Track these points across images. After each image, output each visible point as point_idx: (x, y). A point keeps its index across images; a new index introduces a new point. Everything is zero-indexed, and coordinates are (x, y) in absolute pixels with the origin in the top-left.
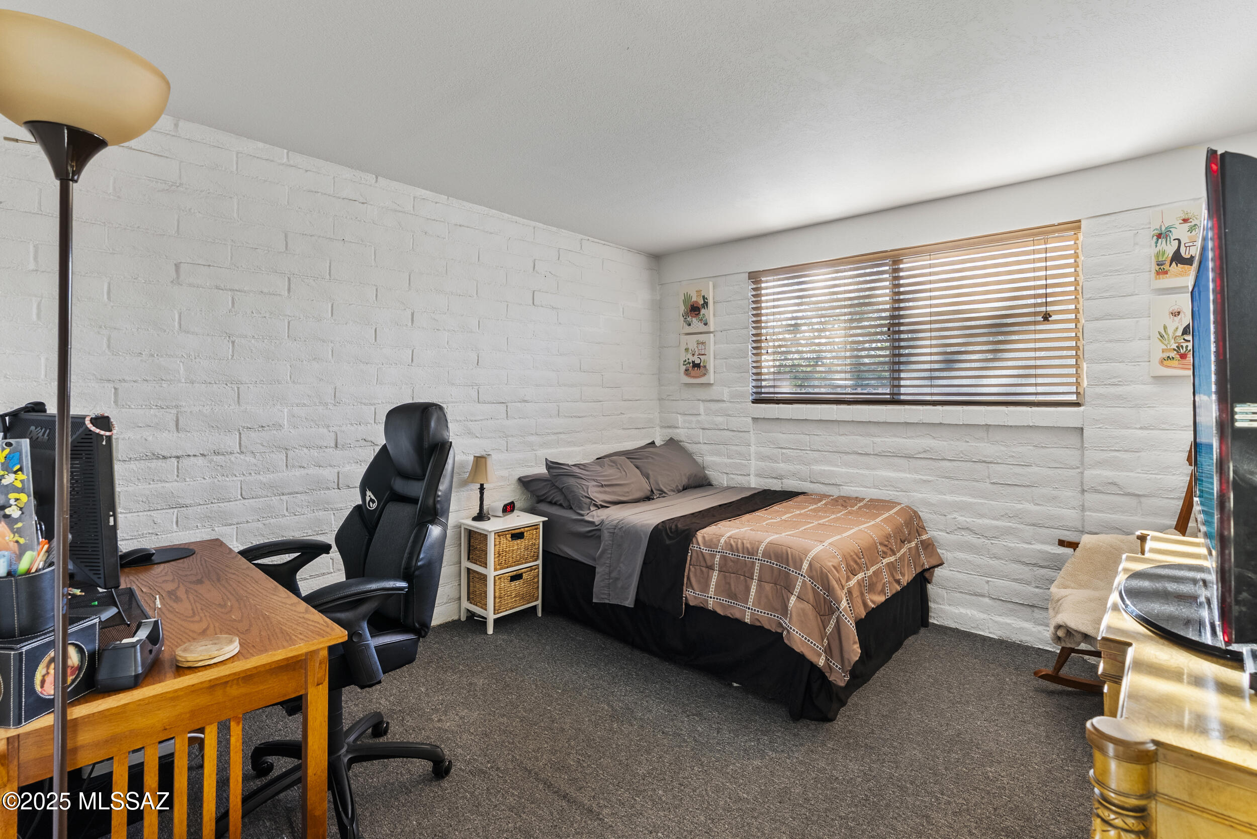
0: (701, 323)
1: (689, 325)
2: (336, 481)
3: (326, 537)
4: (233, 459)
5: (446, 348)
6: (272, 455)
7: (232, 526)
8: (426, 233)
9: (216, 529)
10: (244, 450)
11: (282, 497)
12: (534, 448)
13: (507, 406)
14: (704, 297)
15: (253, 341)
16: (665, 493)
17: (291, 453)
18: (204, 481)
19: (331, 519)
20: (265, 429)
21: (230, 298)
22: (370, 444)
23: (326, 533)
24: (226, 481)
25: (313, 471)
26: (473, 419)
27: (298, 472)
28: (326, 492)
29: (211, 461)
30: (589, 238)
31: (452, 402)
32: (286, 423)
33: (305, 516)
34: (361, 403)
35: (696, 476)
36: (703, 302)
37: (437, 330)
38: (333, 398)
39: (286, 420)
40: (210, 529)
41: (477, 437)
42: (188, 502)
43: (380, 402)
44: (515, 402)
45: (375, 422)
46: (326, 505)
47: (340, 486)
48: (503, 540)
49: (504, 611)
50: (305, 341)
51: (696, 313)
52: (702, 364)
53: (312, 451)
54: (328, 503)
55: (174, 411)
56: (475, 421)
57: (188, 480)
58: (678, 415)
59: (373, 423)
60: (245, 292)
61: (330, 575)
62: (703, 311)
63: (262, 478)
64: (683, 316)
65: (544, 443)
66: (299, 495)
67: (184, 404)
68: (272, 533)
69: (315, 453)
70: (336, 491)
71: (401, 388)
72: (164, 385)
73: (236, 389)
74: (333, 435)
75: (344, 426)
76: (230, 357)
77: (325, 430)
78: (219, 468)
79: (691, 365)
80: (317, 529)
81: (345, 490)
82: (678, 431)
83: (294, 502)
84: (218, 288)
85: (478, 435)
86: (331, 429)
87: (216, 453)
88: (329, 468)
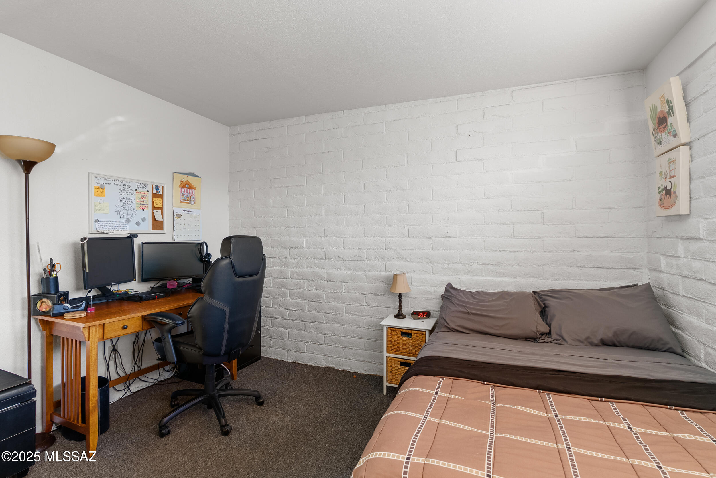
0: (670, 136)
1: (660, 143)
2: (325, 277)
3: (321, 305)
4: (288, 260)
5: (385, 202)
6: (301, 260)
7: (288, 290)
8: (371, 133)
9: (283, 289)
10: (291, 257)
11: (304, 281)
12: (458, 274)
13: (432, 240)
14: (667, 101)
15: (294, 208)
16: (564, 340)
17: (307, 260)
18: (279, 269)
19: (323, 296)
20: (298, 248)
21: (286, 190)
22: (341, 259)
23: (322, 302)
24: (285, 269)
25: (316, 270)
26: (404, 248)
27: (310, 270)
28: (321, 282)
29: (281, 261)
30: (522, 87)
31: (389, 237)
32: (305, 246)
33: (313, 292)
34: (337, 237)
35: (633, 333)
36: (668, 109)
37: (379, 191)
38: (324, 234)
39: (305, 245)
40: (281, 289)
41: (407, 261)
42: (275, 276)
43: (346, 236)
44: (439, 238)
45: (343, 247)
46: (321, 288)
47: (327, 280)
48: (394, 334)
49: (394, 384)
50: (313, 206)
51: (664, 125)
52: (672, 190)
53: (315, 260)
54: (322, 288)
55: (270, 239)
56: (406, 250)
57: (275, 267)
58: (661, 256)
59: (343, 248)
60: (291, 187)
61: (324, 324)
62: (670, 120)
63: (297, 271)
64: (653, 135)
65: (469, 271)
66: (311, 281)
67: (273, 236)
68: (301, 297)
69: (317, 261)
70: (326, 282)
71: (358, 228)
72: (268, 229)
73: (288, 230)
74: (324, 253)
75: (329, 249)
76: (287, 216)
77: (320, 250)
78: (283, 264)
79: (664, 192)
80: (318, 299)
81: (329, 282)
82: (663, 276)
83: (309, 284)
84: (283, 187)
85: (408, 260)
86: (323, 250)
87: (283, 258)
88: (323, 270)
